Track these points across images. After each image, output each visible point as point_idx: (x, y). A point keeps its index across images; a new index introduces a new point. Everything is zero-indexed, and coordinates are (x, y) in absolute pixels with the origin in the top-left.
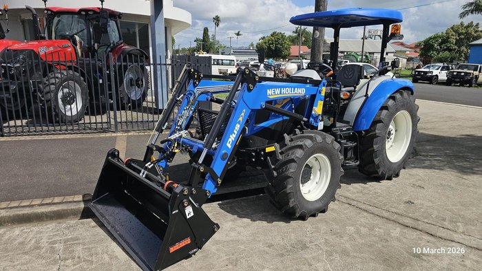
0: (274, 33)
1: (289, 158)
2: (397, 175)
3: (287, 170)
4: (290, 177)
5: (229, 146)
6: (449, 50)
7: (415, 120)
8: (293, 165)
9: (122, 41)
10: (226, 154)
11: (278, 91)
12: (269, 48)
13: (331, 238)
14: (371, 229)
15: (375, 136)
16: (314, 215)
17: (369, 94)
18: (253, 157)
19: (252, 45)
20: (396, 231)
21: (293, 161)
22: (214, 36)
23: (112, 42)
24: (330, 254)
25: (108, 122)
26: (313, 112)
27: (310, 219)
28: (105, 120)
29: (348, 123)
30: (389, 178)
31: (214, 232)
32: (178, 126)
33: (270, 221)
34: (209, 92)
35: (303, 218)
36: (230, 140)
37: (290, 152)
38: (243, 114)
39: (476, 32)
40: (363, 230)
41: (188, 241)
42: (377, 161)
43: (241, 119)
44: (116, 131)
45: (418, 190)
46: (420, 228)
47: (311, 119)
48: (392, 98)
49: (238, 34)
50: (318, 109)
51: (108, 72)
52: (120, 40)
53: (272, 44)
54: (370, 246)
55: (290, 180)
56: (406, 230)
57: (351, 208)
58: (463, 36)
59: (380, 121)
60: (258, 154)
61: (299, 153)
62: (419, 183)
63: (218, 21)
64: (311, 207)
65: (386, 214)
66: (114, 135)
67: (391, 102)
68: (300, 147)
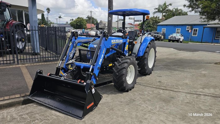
0: (79, 17)
1: (123, 67)
2: (151, 73)
3: (122, 72)
4: (124, 75)
5: (100, 64)
6: (150, 27)
7: (155, 52)
8: (125, 70)
9: (12, 19)
10: (99, 67)
11: (115, 41)
12: (77, 24)
13: (141, 96)
14: (153, 92)
15: (145, 58)
16: (131, 90)
17: (142, 42)
18: (104, 68)
19: (67, 23)
20: (161, 91)
21: (124, 68)
22: (47, 18)
23: (6, 19)
24: (145, 102)
25: (14, 60)
26: (125, 49)
27: (130, 91)
28: (11, 59)
29: (135, 53)
30: (149, 75)
31: (101, 99)
32: (70, 57)
33: (115, 94)
34: (81, 42)
35: (127, 91)
36: (100, 61)
37: (123, 65)
38: (104, 50)
39: (159, 20)
40: (151, 92)
41: (93, 104)
42: (146, 68)
43: (103, 52)
44: (18, 64)
45: (160, 78)
46: (168, 89)
47: (125, 52)
48: (150, 43)
49: (60, 17)
50: (126, 48)
51: (12, 34)
52: (11, 18)
53: (78, 22)
54: (156, 97)
55: (124, 76)
56: (164, 91)
57: (142, 86)
58: (154, 22)
59: (147, 52)
60: (106, 67)
61: (126, 65)
62: (159, 75)
63: (49, 10)
64: (130, 86)
65: (155, 86)
66: (17, 66)
67: (149, 45)
68: (126, 62)
